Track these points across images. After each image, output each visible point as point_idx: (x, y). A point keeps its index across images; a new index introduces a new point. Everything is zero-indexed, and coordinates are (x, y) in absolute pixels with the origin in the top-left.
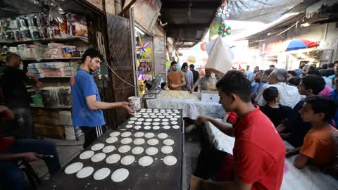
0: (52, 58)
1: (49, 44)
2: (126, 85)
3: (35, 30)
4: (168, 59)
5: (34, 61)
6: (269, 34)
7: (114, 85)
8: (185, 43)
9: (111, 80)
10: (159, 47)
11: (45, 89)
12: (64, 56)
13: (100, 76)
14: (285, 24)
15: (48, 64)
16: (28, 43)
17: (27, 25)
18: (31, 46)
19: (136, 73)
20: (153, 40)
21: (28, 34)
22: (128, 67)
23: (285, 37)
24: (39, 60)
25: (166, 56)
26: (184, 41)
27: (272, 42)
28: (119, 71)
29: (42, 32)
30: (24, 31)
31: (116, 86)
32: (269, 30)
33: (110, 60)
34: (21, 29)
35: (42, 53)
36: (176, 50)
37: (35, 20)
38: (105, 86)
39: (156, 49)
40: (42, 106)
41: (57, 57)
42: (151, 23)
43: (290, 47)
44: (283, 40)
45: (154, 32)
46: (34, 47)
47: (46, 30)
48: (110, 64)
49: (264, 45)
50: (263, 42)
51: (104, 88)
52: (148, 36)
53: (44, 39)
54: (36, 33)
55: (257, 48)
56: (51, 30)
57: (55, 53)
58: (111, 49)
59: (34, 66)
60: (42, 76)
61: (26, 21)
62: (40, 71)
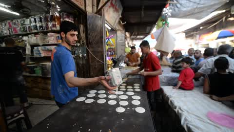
0: (50, 43)
1: (48, 34)
2: (98, 62)
3: (40, 25)
4: (127, 46)
5: (38, 45)
6: (201, 28)
7: (90, 61)
8: (138, 37)
9: (88, 58)
10: (121, 38)
11: (44, 63)
12: (58, 42)
13: (81, 55)
14: (214, 20)
15: (47, 47)
16: (36, 34)
17: (35, 22)
18: (37, 35)
19: (105, 54)
20: (116, 33)
21: (36, 27)
22: (100, 49)
23: (215, 29)
24: (41, 44)
25: (125, 44)
26: (137, 35)
27: (204, 33)
28: (94, 52)
29: (44, 26)
30: (33, 26)
31: (91, 63)
32: (202, 25)
33: (88, 43)
34: (32, 25)
35: (44, 40)
36: (132, 41)
37: (41, 18)
38: (84, 62)
39: (119, 39)
40: (41, 75)
41: (53, 43)
42: (115, 21)
43: (220, 36)
44: (213, 32)
45: (117, 28)
46: (39, 36)
47: (47, 24)
48: (88, 46)
49: (198, 36)
50: (197, 34)
51: (83, 64)
52: (113, 31)
53: (46, 30)
54: (41, 27)
55: (193, 39)
56: (50, 25)
57: (52, 40)
58: (89, 36)
59: (38, 48)
60: (43, 55)
61: (35, 19)
62: (41, 52)
